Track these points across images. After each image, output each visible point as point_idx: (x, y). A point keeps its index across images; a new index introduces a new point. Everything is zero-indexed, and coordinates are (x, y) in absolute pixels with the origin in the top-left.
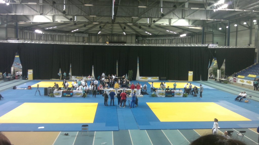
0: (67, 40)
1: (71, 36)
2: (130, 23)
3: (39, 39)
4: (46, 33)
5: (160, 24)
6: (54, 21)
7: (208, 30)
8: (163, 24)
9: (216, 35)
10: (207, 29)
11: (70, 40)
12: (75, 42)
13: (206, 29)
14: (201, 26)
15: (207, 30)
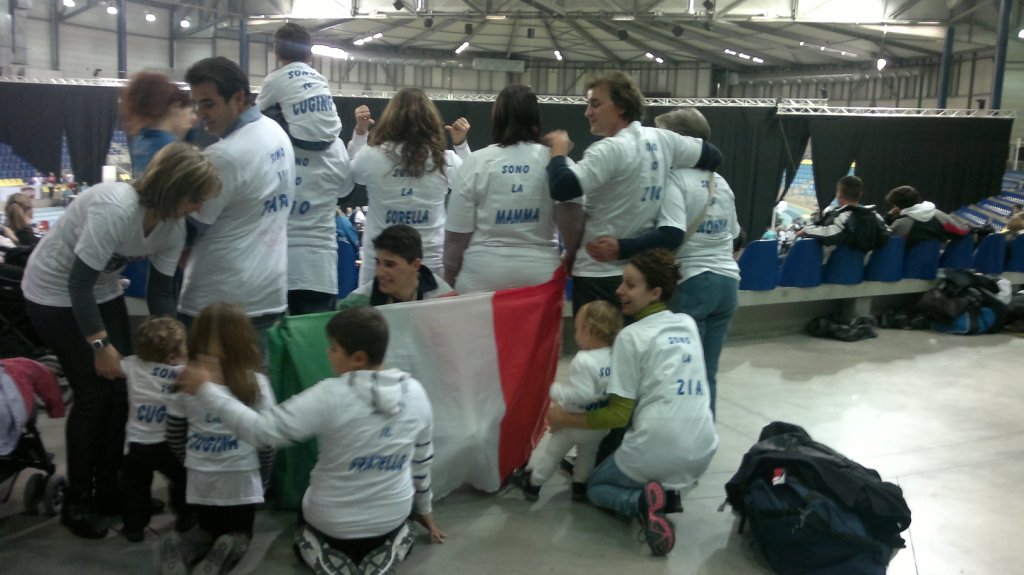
0: (447, 85)
1: (457, 67)
2: (626, 14)
3: (340, 77)
4: (362, 57)
5: (750, 17)
6: (356, 13)
7: (975, 39)
8: (762, 15)
9: (1016, 66)
10: (970, 33)
11: (456, 83)
12: (478, 91)
13: (965, 38)
14: (941, 20)
15: (969, 42)
